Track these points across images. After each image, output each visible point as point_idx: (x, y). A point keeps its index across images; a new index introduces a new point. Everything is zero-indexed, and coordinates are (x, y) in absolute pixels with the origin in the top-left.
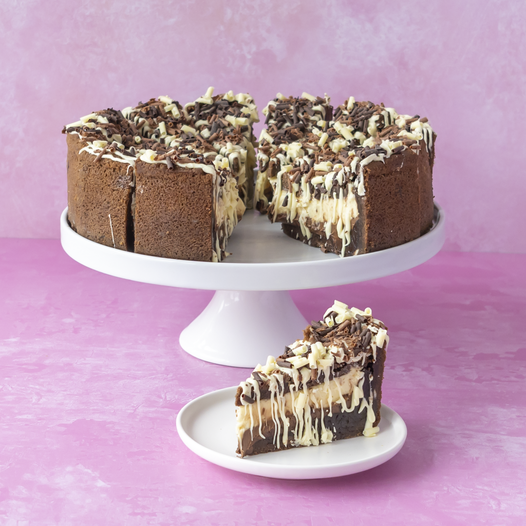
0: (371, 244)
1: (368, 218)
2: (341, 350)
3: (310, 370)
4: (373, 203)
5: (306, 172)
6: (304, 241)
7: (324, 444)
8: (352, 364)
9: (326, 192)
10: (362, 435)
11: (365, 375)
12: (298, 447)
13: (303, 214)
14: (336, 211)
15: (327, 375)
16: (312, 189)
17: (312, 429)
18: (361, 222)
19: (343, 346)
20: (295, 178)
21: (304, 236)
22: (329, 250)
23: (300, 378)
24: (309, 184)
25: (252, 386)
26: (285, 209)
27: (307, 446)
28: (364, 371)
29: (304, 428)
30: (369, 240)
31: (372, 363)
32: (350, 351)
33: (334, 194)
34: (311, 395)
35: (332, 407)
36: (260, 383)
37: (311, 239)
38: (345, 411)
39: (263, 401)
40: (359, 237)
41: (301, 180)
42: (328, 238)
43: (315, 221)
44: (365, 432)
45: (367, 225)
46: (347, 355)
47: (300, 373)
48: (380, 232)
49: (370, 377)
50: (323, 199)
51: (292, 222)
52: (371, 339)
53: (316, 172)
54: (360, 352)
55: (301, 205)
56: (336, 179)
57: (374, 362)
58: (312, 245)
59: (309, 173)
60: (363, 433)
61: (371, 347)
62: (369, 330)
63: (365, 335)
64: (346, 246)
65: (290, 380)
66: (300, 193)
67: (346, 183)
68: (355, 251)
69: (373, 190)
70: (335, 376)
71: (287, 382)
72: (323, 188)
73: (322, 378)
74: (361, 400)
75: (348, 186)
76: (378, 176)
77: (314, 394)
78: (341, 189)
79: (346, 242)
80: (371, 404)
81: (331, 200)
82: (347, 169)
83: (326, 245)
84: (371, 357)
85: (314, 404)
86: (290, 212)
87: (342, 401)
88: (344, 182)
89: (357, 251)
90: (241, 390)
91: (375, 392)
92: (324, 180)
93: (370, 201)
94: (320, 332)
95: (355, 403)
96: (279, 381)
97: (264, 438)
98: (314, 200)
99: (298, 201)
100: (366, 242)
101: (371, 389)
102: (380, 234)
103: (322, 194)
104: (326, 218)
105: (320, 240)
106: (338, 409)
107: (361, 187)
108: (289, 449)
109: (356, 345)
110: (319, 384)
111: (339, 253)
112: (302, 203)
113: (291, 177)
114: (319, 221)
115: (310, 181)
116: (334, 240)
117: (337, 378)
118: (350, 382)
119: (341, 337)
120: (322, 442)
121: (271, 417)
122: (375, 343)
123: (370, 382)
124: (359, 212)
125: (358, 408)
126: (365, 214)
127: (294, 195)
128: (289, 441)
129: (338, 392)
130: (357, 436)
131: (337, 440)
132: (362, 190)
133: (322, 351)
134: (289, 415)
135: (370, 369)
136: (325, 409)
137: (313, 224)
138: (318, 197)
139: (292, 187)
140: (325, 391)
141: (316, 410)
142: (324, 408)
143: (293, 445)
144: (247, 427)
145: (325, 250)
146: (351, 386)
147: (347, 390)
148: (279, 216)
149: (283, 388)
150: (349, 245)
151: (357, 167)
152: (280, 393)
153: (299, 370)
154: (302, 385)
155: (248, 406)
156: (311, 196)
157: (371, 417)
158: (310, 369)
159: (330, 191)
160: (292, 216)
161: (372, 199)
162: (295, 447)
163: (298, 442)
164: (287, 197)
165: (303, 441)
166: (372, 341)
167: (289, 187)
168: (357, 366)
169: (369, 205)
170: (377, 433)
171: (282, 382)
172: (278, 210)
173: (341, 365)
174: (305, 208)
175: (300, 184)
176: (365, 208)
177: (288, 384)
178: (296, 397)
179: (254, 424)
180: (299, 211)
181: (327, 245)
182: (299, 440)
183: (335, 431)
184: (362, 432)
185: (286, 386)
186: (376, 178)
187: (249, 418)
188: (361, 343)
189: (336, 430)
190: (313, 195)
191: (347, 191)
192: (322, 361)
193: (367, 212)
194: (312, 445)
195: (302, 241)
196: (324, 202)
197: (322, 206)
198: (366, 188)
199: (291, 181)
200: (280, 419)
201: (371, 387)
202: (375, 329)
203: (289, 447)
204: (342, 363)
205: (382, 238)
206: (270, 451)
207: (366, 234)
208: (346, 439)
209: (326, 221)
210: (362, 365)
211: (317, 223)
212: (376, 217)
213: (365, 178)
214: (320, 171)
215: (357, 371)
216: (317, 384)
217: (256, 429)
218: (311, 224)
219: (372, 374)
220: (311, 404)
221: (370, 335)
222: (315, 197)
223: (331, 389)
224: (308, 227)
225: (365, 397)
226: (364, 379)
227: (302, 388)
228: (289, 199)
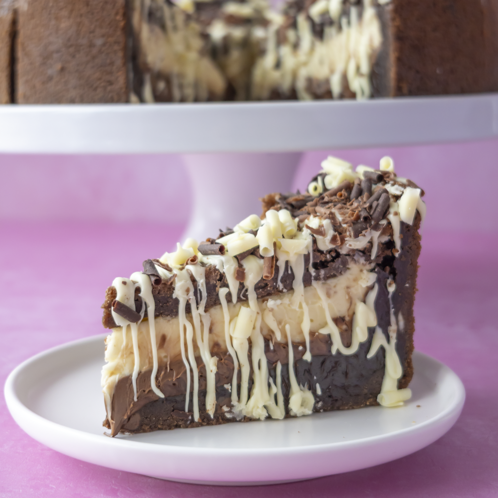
0: (401, 88)
1: (395, 41)
2: (326, 222)
3: (262, 261)
4: (404, 17)
7: (295, 417)
8: (352, 254)
9: (331, 24)
10: (376, 404)
11: (379, 280)
12: (240, 421)
13: (301, 75)
14: (347, 49)
15: (299, 273)
17: (269, 385)
18: (384, 52)
19: (332, 217)
23: (240, 274)
24: (309, 22)
25: (137, 285)
27: (258, 420)
28: (375, 272)
29: (252, 382)
30: (399, 81)
31: (393, 257)
32: (344, 226)
33: (344, 21)
34: (266, 312)
35: (311, 342)
36: (153, 279)
38: (338, 352)
39: (161, 320)
41: (296, 20)
44: (382, 399)
45: (394, 53)
46: (340, 234)
47: (240, 266)
49: (390, 284)
52: (389, 207)
54: (366, 228)
55: (299, 61)
57: (397, 255)
60: (378, 400)
61: (389, 223)
62: (386, 191)
63: (378, 199)
65: (220, 280)
70: (317, 278)
71: (212, 282)
73: (289, 278)
74: (371, 331)
77: (272, 310)
78: (353, 9)
80: (394, 341)
81: (340, 35)
84: (390, 244)
85: (273, 332)
86: (284, 79)
87: (333, 330)
90: (113, 293)
91: (401, 317)
92: (328, 4)
93: (399, 13)
94: (294, 203)
95: (360, 335)
96: (197, 278)
97: (162, 396)
100: (392, 83)
101: (392, 311)
102: (418, 72)
104: (333, 68)
106: (323, 347)
108: (220, 424)
109: (358, 217)
110: (281, 292)
112: (300, 57)
114: (323, 78)
115: (309, 14)
117: (320, 282)
118: (348, 294)
119: (330, 205)
120: (292, 414)
121: (180, 354)
122: (396, 214)
123: (390, 296)
125: (366, 346)
128: (218, 407)
129: (322, 310)
130: (366, 406)
131: (325, 411)
133: (288, 224)
134: (218, 351)
135: (388, 269)
136: (295, 346)
137: (315, 85)
139: (286, 38)
140: (296, 307)
141: (277, 345)
142: (293, 343)
143: (228, 416)
144: (126, 372)
146: (351, 301)
147: (342, 309)
149: (205, 294)
152: (197, 304)
153: (240, 258)
154: (247, 290)
155: (129, 326)
157: (394, 369)
158: (262, 257)
159: (338, 21)
161: (402, 9)
162: (233, 420)
163: (241, 411)
165: (250, 409)
166: (392, 210)
168: (362, 260)
169: (398, 20)
170: (407, 402)
171: (201, 281)
173: (328, 256)
176: (391, 24)
177: (215, 286)
178: (233, 317)
179: (141, 365)
180: (297, 73)
182: (242, 407)
183: (319, 392)
184: (376, 397)
185: (212, 290)
187: (132, 353)
188: (369, 213)
189: (322, 390)
192: (287, 244)
193: (394, 30)
194: (269, 418)
196: (331, 42)
197: (328, 51)
199: (285, 29)
200: (199, 360)
201: (392, 306)
202: (397, 189)
203: (220, 419)
204: (330, 252)
206: (177, 426)
207: (393, 70)
208: (343, 410)
210: (373, 257)
211: (320, 83)
215: (361, 271)
216: (277, 293)
217: (144, 377)
219: (394, 279)
220: (265, 332)
221: (387, 199)
223: (307, 304)
224: (308, 94)
225: (380, 324)
226: (377, 287)
227: (247, 299)
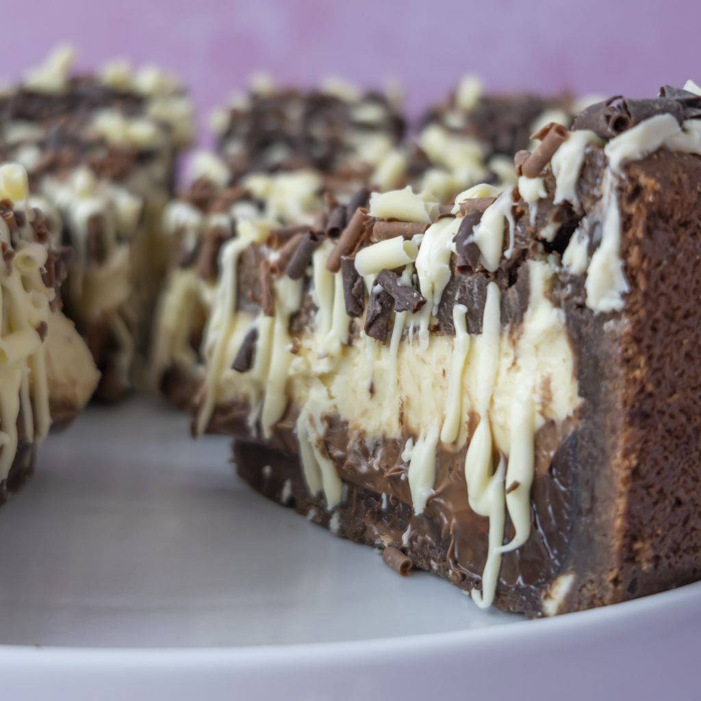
0: (637, 552)
1: (631, 423)
4: (657, 351)
5: (334, 233)
6: (312, 513)
9: (419, 306)
13: (314, 401)
14: (464, 390)
16: (356, 299)
18: (592, 440)
20: (287, 257)
21: (314, 491)
22: (422, 563)
24: (345, 276)
26: (242, 385)
30: (632, 535)
33: (459, 311)
37: (343, 507)
40: (580, 513)
41: (310, 263)
42: (418, 508)
43: (362, 435)
45: (626, 456)
48: (681, 494)
50: (403, 338)
51: (267, 434)
53: (376, 226)
55: (309, 365)
56: (471, 239)
58: (343, 534)
59: (346, 234)
64: (503, 555)
66: (303, 318)
67: (523, 255)
68: (551, 579)
69: (663, 287)
72: (404, 287)
75: (527, 272)
76: (685, 224)
78: (492, 291)
79: (508, 532)
81: (442, 342)
82: (530, 188)
83: (405, 538)
86: (261, 395)
88: (508, 254)
89: (564, 585)
92: (414, 252)
93: (646, 342)
98: (365, 343)
99: (295, 351)
100: (616, 544)
102: (679, 502)
103: (399, 317)
104: (413, 421)
105: (378, 516)
107: (605, 267)
111: (469, 583)
112: (311, 358)
113: (274, 256)
114: (379, 435)
115: (351, 263)
116: (449, 523)
124: (583, 392)
126: (619, 406)
127: (280, 326)
132: (611, 284)
137: (352, 444)
138: (381, 330)
139: (272, 293)
145: (401, 560)
148: (220, 410)
150: (521, 549)
151: (589, 169)
156: (352, 330)
159: (437, 301)
160: (269, 411)
161: (654, 329)
164: (253, 336)
167: (263, 296)
169: (642, 360)
172: (219, 389)
174: (325, 378)
175: (307, 282)
176: (622, 372)
180: (299, 391)
181: (411, 540)
186: (675, 230)
190: (361, 322)
191: (525, 294)
193: (633, 391)
195: (303, 512)
196: (410, 351)
197: (399, 369)
198: (630, 274)
199: (273, 270)
205: (686, 521)
207: (621, 504)
209: (411, 435)
211: (369, 443)
212: (666, 418)
213: (626, 223)
214: (391, 220)
218: (343, 444)
222: (368, 328)
224: (331, 457)
228: (261, 343)
